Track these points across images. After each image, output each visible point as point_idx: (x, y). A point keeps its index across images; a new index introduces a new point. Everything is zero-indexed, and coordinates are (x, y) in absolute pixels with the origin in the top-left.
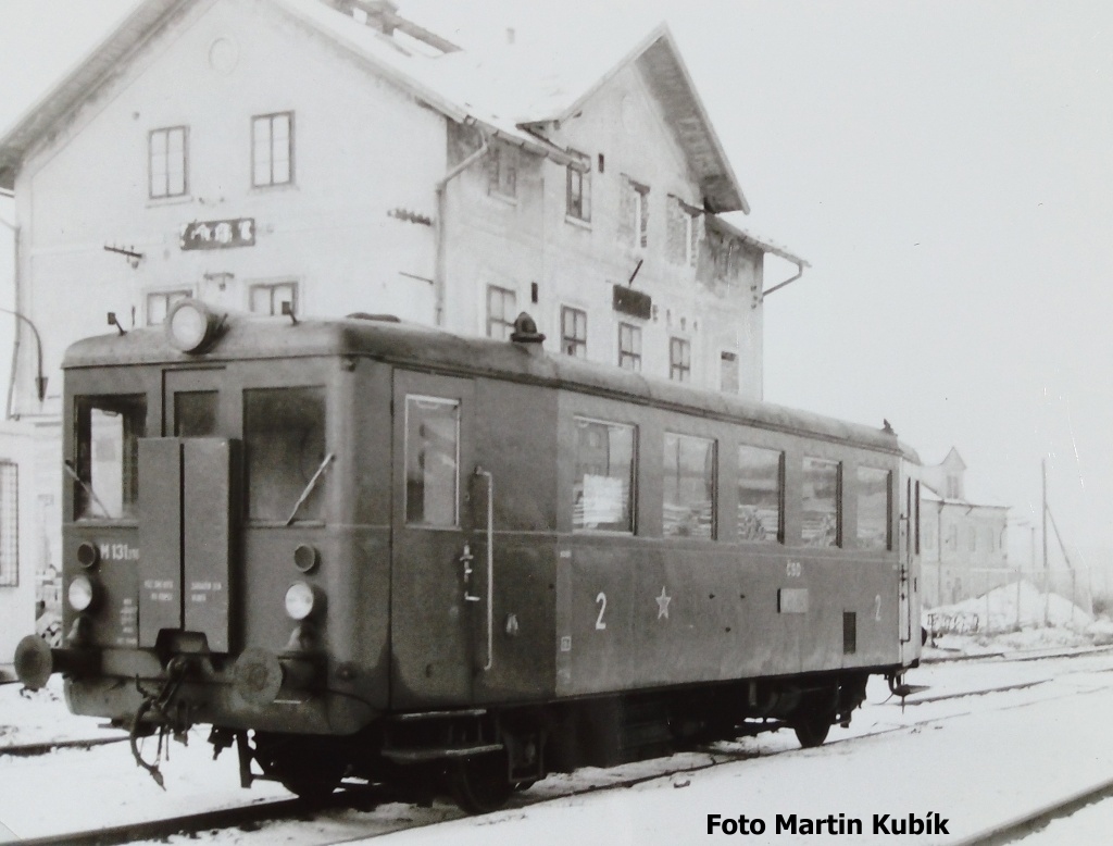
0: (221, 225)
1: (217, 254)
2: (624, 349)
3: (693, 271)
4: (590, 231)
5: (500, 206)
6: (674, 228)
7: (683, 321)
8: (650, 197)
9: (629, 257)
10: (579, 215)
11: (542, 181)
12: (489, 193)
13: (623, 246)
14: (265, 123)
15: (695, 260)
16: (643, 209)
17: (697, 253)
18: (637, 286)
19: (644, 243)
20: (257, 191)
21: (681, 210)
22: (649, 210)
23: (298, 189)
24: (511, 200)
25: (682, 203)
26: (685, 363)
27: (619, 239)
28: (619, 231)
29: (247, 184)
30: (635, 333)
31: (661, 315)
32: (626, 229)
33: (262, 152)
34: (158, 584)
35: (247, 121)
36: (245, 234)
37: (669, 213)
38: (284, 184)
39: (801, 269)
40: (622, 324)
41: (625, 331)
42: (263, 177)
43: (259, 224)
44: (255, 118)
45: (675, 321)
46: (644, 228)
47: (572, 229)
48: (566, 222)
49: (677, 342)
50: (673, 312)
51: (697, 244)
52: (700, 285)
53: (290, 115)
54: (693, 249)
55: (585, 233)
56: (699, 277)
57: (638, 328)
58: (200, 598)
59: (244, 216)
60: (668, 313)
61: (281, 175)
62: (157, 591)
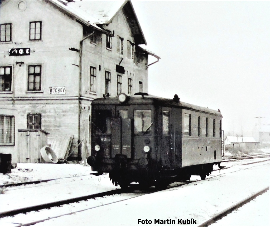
0: (21, 50)
1: (19, 57)
2: (119, 81)
3: (133, 60)
4: (111, 51)
5: (93, 46)
6: (129, 49)
7: (131, 74)
8: (124, 41)
9: (119, 57)
10: (109, 47)
11: (102, 39)
12: (91, 43)
13: (118, 54)
14: (33, 24)
15: (133, 57)
16: (122, 44)
17: (134, 55)
18: (121, 65)
19: (122, 53)
20: (31, 41)
21: (130, 44)
22: (124, 45)
23: (42, 41)
24: (95, 44)
25: (130, 42)
26: (131, 85)
27: (117, 53)
28: (117, 51)
29: (28, 39)
30: (121, 77)
31: (126, 72)
32: (118, 50)
33: (33, 31)
34: (116, 146)
35: (29, 23)
36: (27, 52)
37: (128, 45)
38: (38, 40)
39: (158, 59)
40: (118, 75)
41: (119, 77)
42: (33, 37)
43: (31, 49)
44: (31, 23)
45: (129, 73)
46: (122, 49)
47: (107, 50)
48: (106, 49)
49: (130, 79)
50: (128, 71)
51: (134, 53)
52: (134, 64)
53: (41, 22)
54: (133, 54)
55: (110, 52)
56: (134, 62)
57: (121, 76)
58: (125, 149)
59: (27, 47)
60: (128, 72)
61: (38, 37)
62: (116, 147)
